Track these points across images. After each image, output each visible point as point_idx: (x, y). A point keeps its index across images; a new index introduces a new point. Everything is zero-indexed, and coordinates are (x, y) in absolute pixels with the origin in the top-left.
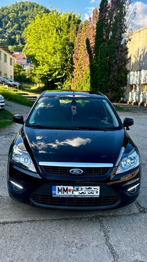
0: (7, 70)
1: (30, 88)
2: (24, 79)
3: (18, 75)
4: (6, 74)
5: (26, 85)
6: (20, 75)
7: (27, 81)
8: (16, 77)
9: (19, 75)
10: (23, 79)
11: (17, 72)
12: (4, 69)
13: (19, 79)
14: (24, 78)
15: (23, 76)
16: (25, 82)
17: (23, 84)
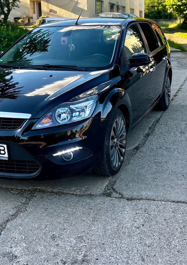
0: (135, 3)
1: (168, 25)
2: (164, 15)
3: (156, 10)
4: (134, 9)
5: (164, 22)
6: (160, 9)
7: (169, 17)
8: (154, 13)
9: (158, 9)
10: (162, 14)
11: (155, 5)
12: (130, 3)
13: (157, 15)
14: (164, 13)
15: (162, 11)
16: (165, 18)
17: (161, 21)
